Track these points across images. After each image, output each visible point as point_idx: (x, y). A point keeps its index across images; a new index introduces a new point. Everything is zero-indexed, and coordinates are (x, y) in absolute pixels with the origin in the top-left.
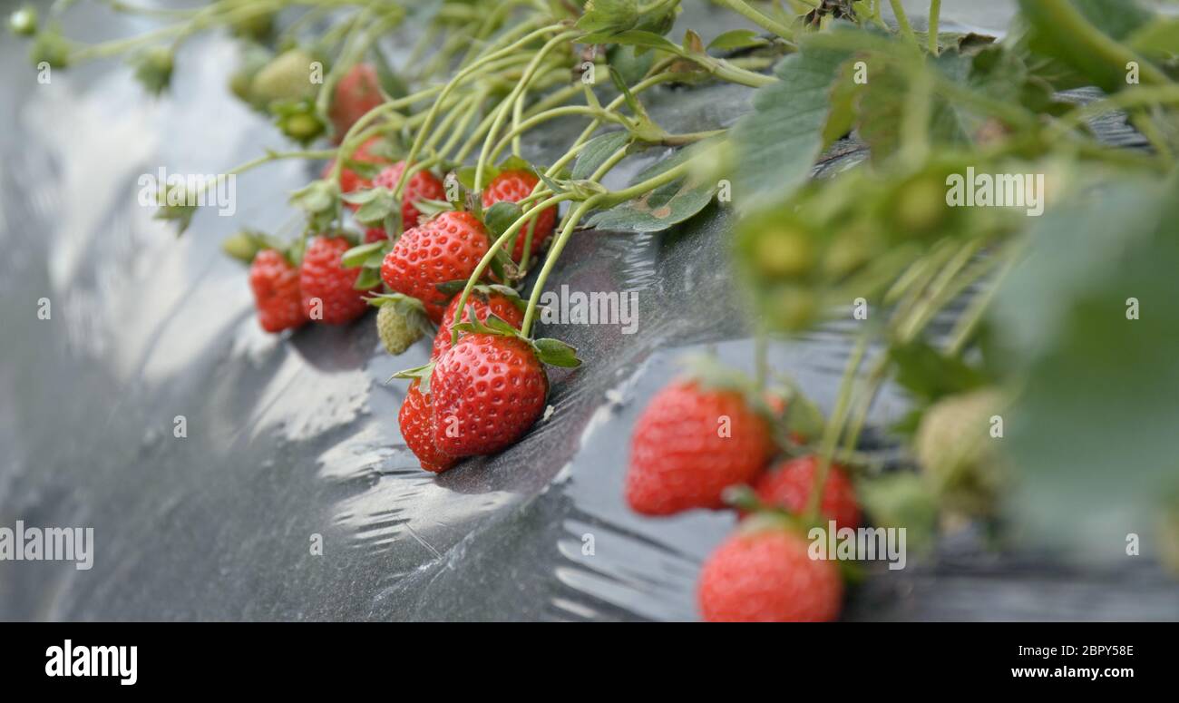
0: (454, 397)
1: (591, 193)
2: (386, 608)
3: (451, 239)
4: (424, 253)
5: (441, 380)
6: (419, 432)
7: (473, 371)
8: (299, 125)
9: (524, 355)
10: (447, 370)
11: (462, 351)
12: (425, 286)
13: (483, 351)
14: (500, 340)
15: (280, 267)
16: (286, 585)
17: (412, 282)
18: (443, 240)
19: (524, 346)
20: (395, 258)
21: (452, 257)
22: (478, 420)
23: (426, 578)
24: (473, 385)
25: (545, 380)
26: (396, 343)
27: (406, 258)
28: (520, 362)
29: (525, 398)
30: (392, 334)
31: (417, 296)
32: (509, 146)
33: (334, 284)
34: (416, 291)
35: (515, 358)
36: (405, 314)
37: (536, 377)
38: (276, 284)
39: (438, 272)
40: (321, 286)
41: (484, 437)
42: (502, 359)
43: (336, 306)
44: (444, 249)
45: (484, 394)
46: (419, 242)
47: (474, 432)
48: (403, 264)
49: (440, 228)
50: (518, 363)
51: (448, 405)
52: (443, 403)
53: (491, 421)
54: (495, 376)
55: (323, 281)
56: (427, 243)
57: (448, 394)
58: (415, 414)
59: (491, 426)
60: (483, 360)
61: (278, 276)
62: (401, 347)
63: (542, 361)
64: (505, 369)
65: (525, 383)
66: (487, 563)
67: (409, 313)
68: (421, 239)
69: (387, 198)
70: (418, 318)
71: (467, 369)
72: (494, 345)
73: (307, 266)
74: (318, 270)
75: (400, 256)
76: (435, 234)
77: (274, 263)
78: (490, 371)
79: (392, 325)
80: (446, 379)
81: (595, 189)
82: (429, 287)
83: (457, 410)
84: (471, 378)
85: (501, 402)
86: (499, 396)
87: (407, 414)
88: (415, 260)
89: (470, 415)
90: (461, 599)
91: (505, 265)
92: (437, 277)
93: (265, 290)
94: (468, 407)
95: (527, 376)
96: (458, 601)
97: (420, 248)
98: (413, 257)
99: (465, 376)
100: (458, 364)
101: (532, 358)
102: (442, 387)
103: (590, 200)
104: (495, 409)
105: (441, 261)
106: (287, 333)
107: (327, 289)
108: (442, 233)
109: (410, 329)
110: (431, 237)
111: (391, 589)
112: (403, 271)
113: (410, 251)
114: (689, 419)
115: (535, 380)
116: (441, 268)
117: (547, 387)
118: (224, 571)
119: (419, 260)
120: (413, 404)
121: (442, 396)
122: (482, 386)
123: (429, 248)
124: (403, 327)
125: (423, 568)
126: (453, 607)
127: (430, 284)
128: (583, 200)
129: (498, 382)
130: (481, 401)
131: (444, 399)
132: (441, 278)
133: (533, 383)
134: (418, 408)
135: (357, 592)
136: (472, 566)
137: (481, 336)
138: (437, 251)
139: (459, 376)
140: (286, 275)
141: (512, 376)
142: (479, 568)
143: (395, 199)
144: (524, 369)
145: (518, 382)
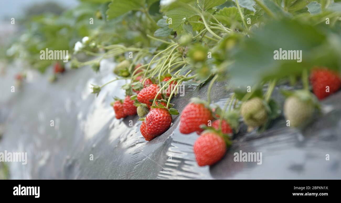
0: (151, 121)
1: (182, 77)
2: (136, 169)
3: (152, 90)
4: (146, 93)
5: (148, 118)
6: (144, 132)
7: (155, 115)
8: (125, 74)
9: (166, 112)
10: (149, 116)
11: (152, 112)
12: (147, 101)
13: (157, 111)
14: (161, 109)
15: (120, 104)
16: (117, 169)
17: (144, 100)
18: (150, 90)
19: (166, 110)
20: (140, 95)
21: (152, 94)
22: (156, 126)
23: (144, 161)
24: (155, 118)
25: (172, 118)
26: (141, 115)
27: (142, 94)
28: (165, 113)
29: (166, 121)
30: (140, 112)
31: (145, 103)
32: (167, 71)
33: (130, 106)
34: (145, 102)
35: (164, 113)
36: (143, 108)
37: (169, 117)
38: (119, 108)
39: (149, 97)
40: (127, 106)
41: (157, 131)
42: (161, 113)
43: (131, 111)
44: (151, 92)
45: (157, 120)
46: (145, 91)
47: (155, 129)
48: (141, 96)
49: (150, 88)
50: (165, 114)
51: (149, 123)
52: (148, 123)
53: (159, 127)
54: (159, 116)
55: (128, 105)
56: (147, 91)
57: (149, 121)
58: (143, 127)
59: (159, 128)
60: (157, 113)
61: (119, 106)
62: (142, 115)
63: (171, 114)
64: (162, 115)
65: (166, 118)
66: (156, 156)
67: (144, 108)
68: (146, 90)
69: (140, 84)
70: (146, 109)
71: (153, 115)
72: (160, 110)
73: (124, 102)
74: (127, 103)
75: (141, 94)
76: (149, 89)
77: (118, 103)
78: (158, 115)
79: (140, 110)
80: (149, 118)
81: (183, 77)
82: (148, 101)
83: (151, 124)
84: (154, 117)
85: (161, 122)
86: (160, 121)
87: (142, 127)
88: (144, 95)
89: (154, 125)
90: (151, 164)
91: (164, 96)
92: (149, 98)
93: (117, 109)
94: (154, 123)
95: (167, 117)
96: (150, 165)
97: (145, 92)
98: (144, 94)
99: (153, 117)
100: (152, 114)
101: (168, 113)
102: (148, 120)
103: (182, 79)
104: (160, 124)
105: (150, 95)
106: (122, 119)
107: (129, 107)
108: (150, 89)
109: (144, 111)
110: (148, 90)
111: (137, 165)
112: (141, 97)
113: (143, 93)
114: (192, 110)
115: (169, 118)
116: (150, 96)
117: (172, 119)
118: (106, 170)
119: (145, 95)
120: (143, 125)
121: (148, 121)
122: (157, 119)
123: (147, 92)
124: (142, 111)
125: (144, 160)
126: (149, 166)
127: (148, 100)
128: (180, 79)
129: (160, 118)
130: (156, 122)
131: (148, 122)
132: (150, 99)
133: (168, 118)
134: (144, 126)
135: (131, 168)
136: (153, 157)
137: (157, 108)
138: (149, 92)
139: (151, 117)
140: (121, 106)
141: (163, 116)
142: (154, 157)
143: (142, 84)
144: (166, 115)
145: (165, 118)
